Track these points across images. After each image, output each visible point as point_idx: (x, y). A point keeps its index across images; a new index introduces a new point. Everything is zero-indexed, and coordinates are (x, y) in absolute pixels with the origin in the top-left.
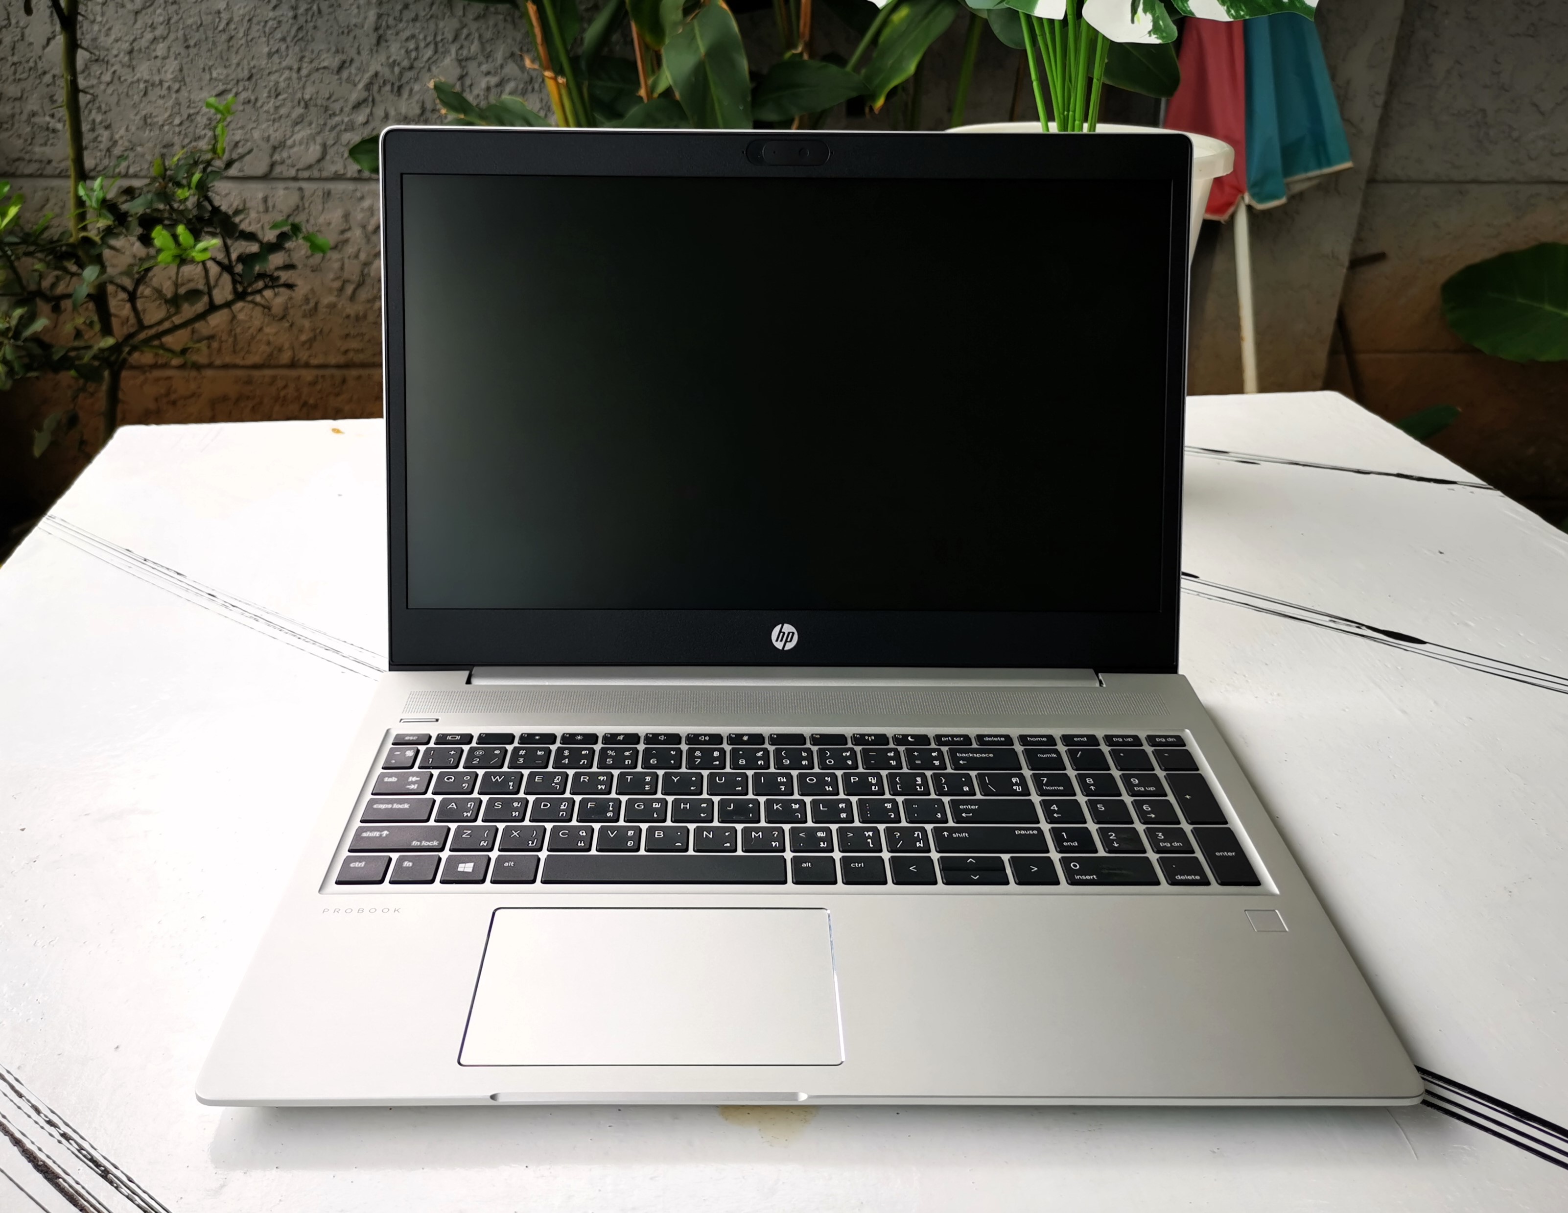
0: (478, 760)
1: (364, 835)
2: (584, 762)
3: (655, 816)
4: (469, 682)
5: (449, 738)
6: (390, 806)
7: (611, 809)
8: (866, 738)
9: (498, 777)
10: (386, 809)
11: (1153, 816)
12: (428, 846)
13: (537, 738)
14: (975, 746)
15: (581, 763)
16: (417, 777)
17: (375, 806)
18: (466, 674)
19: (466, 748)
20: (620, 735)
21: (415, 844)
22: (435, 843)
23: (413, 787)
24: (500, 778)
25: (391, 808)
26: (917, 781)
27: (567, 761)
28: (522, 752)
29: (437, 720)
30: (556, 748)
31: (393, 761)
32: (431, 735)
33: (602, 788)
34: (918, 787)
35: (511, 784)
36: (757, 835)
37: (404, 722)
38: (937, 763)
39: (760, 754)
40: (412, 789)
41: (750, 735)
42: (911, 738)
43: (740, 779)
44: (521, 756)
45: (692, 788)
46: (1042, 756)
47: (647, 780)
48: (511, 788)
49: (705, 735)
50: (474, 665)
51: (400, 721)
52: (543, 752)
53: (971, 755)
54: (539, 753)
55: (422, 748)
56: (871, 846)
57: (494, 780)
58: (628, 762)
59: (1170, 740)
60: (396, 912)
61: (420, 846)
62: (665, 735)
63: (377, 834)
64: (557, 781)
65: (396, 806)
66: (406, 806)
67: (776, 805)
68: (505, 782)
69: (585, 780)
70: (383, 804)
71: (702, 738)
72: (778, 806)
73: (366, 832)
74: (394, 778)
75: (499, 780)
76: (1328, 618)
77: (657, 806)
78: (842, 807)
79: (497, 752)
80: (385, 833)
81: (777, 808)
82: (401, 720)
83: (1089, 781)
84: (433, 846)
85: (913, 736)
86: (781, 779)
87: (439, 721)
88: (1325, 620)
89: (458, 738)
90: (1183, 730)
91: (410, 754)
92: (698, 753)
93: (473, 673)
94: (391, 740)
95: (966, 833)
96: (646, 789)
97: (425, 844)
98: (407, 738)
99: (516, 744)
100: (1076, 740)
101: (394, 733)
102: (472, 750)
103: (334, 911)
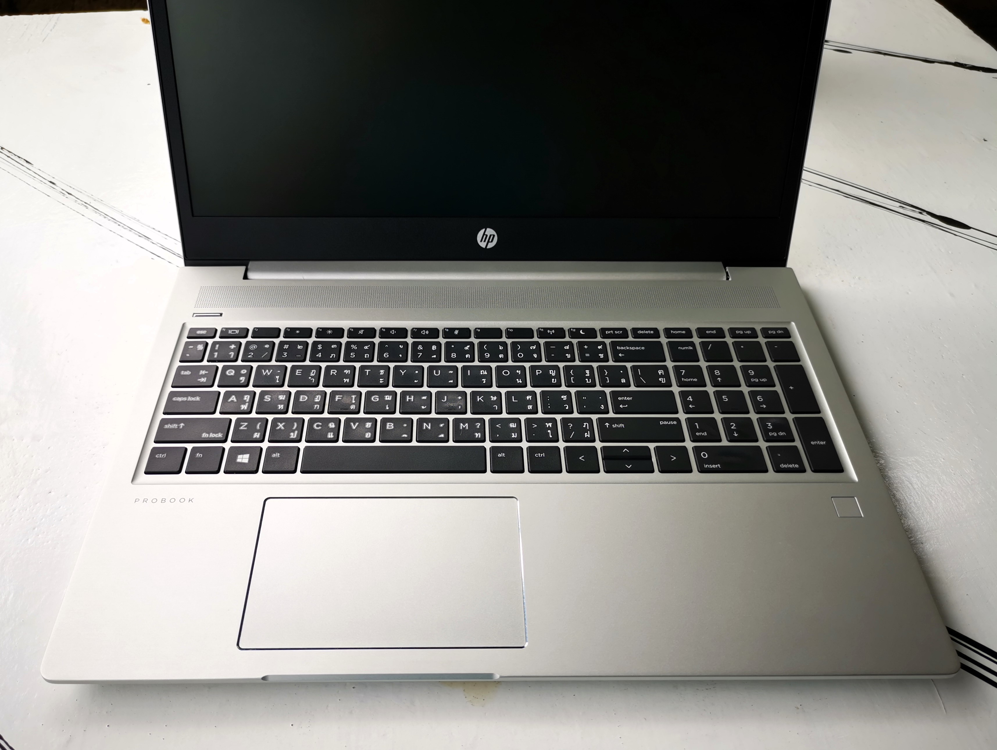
0: (253, 354)
1: (166, 427)
2: (333, 356)
3: (387, 408)
4: (245, 277)
5: (230, 332)
6: (185, 399)
7: (354, 402)
8: (549, 331)
9: (267, 371)
10: (182, 401)
11: (765, 406)
12: (215, 438)
13: (298, 332)
14: (631, 339)
15: (331, 357)
16: (206, 371)
17: (174, 399)
18: (242, 269)
19: (243, 341)
20: (361, 329)
21: (205, 435)
22: (220, 435)
23: (203, 380)
24: (269, 372)
25: (186, 401)
26: (587, 374)
27: (320, 355)
28: (286, 347)
29: (221, 315)
30: (312, 342)
31: (188, 355)
32: (217, 328)
33: (347, 381)
34: (587, 380)
35: (277, 377)
36: (464, 427)
37: (196, 316)
38: (601, 356)
39: (467, 348)
40: (202, 382)
41: (460, 329)
42: (583, 332)
43: (452, 372)
44: (286, 350)
45: (416, 381)
46: (681, 348)
47: (381, 374)
48: (278, 381)
49: (426, 329)
50: (250, 260)
51: (193, 316)
52: (302, 347)
53: (628, 348)
54: (299, 347)
55: (210, 341)
56: (551, 436)
57: (264, 374)
58: (367, 356)
59: (779, 332)
60: (191, 501)
61: (208, 438)
62: (395, 329)
63: (175, 426)
64: (313, 375)
65: (190, 399)
66: (198, 399)
67: (479, 398)
68: (273, 376)
69: (334, 373)
70: (180, 397)
71: (423, 332)
72: (480, 398)
73: (167, 424)
74: (188, 372)
75: (269, 374)
76: (899, 204)
77: (389, 399)
78: (529, 399)
79: (267, 346)
80: (182, 425)
81: (480, 400)
82: (194, 314)
83: (717, 372)
84: (218, 438)
85: (584, 330)
86: (483, 372)
87: (223, 315)
88: (895, 206)
89: (237, 332)
90: (789, 323)
91: (201, 347)
92: (420, 347)
93: (249, 267)
94: (186, 334)
95: (622, 424)
96: (381, 382)
97: (212, 435)
98: (198, 332)
99: (281, 338)
100: (707, 332)
101: (189, 327)
102: (248, 343)
103: (143, 500)
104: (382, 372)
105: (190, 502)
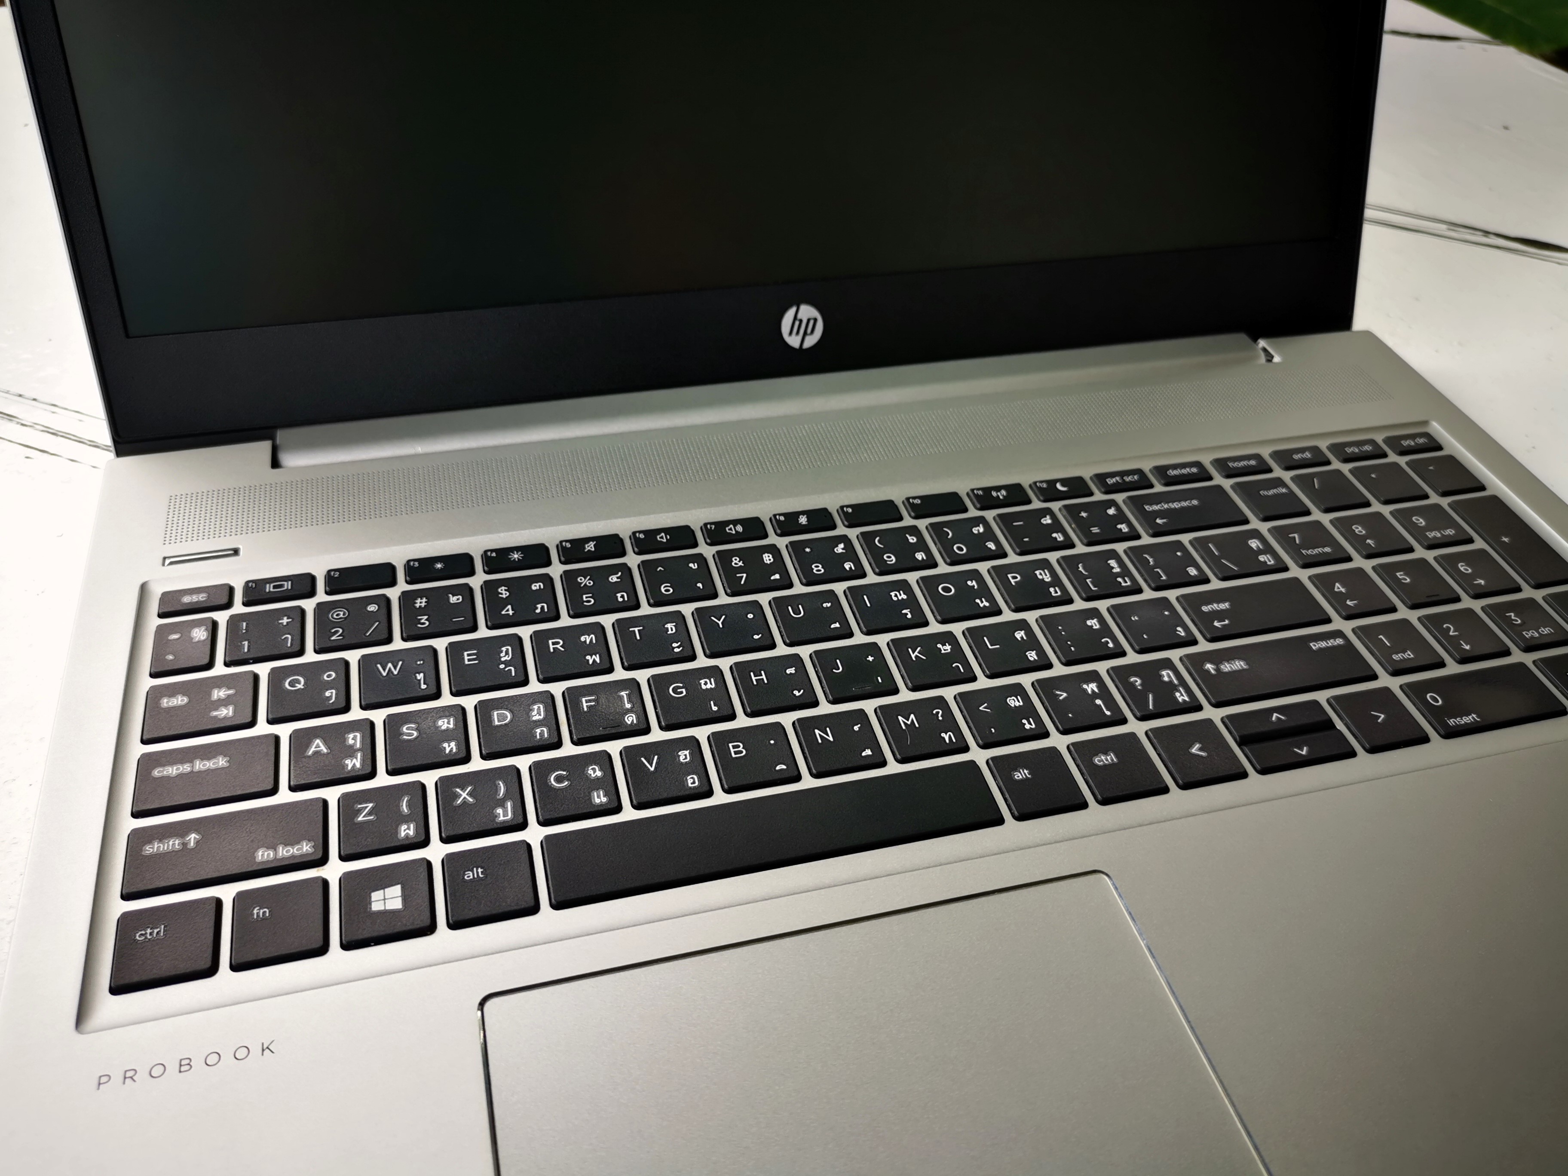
0: (341, 631)
1: (150, 849)
2: (542, 608)
3: (715, 708)
4: (275, 464)
5: (269, 588)
6: (186, 768)
7: (628, 706)
8: (994, 494)
9: (390, 665)
10: (181, 776)
11: (1482, 582)
12: (293, 857)
13: (439, 566)
14: (1159, 488)
15: (538, 611)
16: (229, 688)
17: (156, 773)
18: (263, 448)
19: (309, 605)
20: (587, 540)
21: (263, 855)
22: (306, 848)
23: (226, 712)
24: (395, 668)
25: (192, 772)
26: (1113, 568)
27: (509, 610)
28: (421, 603)
29: (236, 552)
31: (171, 657)
32: (232, 584)
33: (594, 661)
34: (1119, 579)
35: (420, 676)
36: (909, 723)
37: (171, 563)
38: (1122, 528)
39: (840, 549)
40: (225, 718)
41: (806, 513)
42: (1061, 486)
43: (829, 605)
44: (422, 611)
45: (756, 637)
46: (1266, 493)
47: (670, 632)
48: (423, 687)
49: (735, 522)
50: (276, 427)
51: (163, 565)
52: (460, 597)
53: (1166, 506)
54: (453, 599)
55: (222, 617)
56: (1108, 713)
57: (384, 674)
58: (622, 596)
59: (1420, 441)
60: (267, 1052)
61: (275, 859)
62: (666, 530)
63: (174, 844)
64: (506, 658)
65: (199, 765)
66: (221, 762)
67: (913, 653)
68: (407, 673)
69: (558, 646)
70: (172, 763)
71: (731, 530)
72: (916, 653)
73: (150, 842)
74: (180, 698)
75: (396, 673)
77: (709, 686)
78: (1022, 638)
79: (372, 608)
80: (193, 838)
81: (916, 657)
82: (165, 558)
83: (1359, 529)
84: (302, 856)
85: (1064, 482)
86: (896, 596)
87: (241, 552)
89: (287, 585)
91: (200, 634)
92: (736, 562)
93: (278, 442)
94: (153, 607)
95: (1237, 661)
96: (677, 650)
97: (285, 852)
98: (187, 599)
99: (402, 586)
100: (1296, 457)
101: (157, 591)
102: (322, 609)
103: (122, 1078)
104: (671, 627)
105: (265, 1052)
